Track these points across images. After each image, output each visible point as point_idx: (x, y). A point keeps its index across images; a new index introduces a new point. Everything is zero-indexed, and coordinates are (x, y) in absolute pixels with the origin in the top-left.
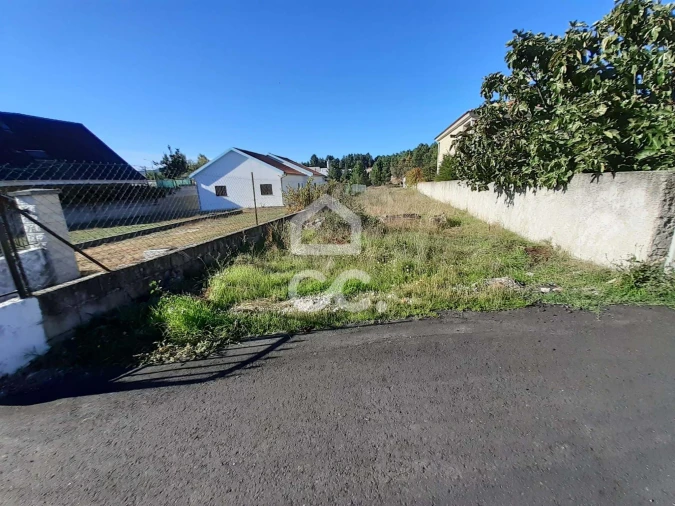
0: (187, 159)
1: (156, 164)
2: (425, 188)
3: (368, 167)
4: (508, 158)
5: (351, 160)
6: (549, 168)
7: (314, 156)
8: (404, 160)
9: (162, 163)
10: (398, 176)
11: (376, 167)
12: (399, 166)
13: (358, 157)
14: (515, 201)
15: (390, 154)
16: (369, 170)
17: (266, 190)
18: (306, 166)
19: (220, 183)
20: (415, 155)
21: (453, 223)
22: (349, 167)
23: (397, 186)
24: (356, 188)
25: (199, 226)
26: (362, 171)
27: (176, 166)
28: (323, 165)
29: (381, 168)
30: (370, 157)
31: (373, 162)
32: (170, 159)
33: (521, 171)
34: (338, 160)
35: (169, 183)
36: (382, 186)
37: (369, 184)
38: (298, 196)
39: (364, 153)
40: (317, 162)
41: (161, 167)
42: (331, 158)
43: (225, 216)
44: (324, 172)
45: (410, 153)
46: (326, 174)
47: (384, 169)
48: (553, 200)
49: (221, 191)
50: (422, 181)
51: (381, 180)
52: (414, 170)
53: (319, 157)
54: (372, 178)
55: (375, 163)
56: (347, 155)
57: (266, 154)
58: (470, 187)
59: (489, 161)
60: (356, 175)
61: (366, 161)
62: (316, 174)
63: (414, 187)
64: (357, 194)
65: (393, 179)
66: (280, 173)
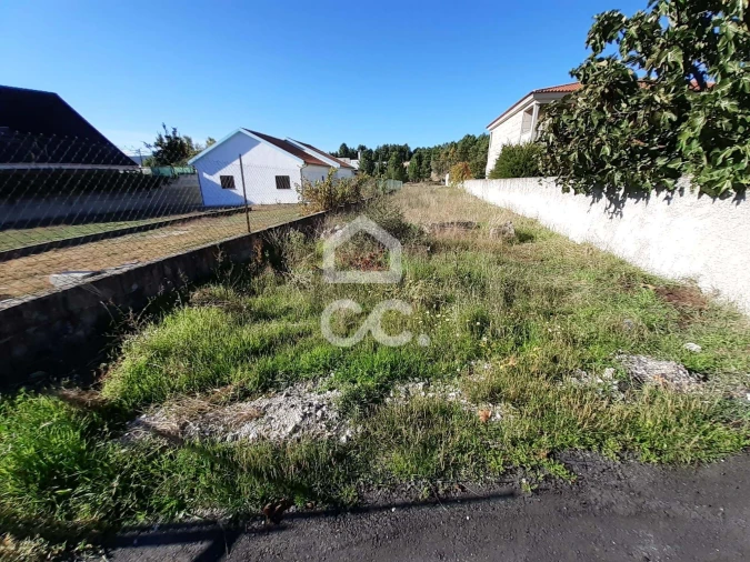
0: (194, 142)
1: (149, 146)
2: (474, 187)
3: (405, 160)
4: (636, 142)
5: (386, 152)
6: (720, 161)
7: (344, 145)
8: (447, 154)
9: (157, 145)
10: (440, 171)
11: (414, 161)
12: (441, 160)
13: (394, 148)
14: (625, 210)
15: (431, 147)
16: (406, 164)
17: (283, 182)
18: (334, 156)
19: (226, 172)
20: (459, 148)
21: (524, 238)
22: (383, 160)
23: (438, 183)
24: (392, 185)
25: (190, 227)
26: (398, 164)
27: (174, 150)
28: (353, 155)
29: (420, 163)
30: (408, 148)
31: (411, 154)
32: (166, 141)
33: (653, 164)
34: (371, 151)
35: (166, 171)
36: (421, 183)
37: (405, 180)
38: (317, 192)
39: (403, 144)
40: (346, 152)
41: (155, 150)
42: (362, 148)
43: (228, 214)
44: (355, 164)
45: (454, 145)
46: (356, 167)
47: (424, 162)
48: (708, 215)
49: (228, 182)
50: (471, 178)
51: (420, 175)
52: (460, 164)
53: (349, 146)
54: (410, 174)
55: (414, 155)
56: (381, 145)
57: (283, 139)
58: (560, 187)
59: (599, 147)
60: (391, 169)
61: (403, 153)
62: (344, 166)
63: (459, 185)
64: (391, 192)
65: (433, 175)
66: (299, 162)
